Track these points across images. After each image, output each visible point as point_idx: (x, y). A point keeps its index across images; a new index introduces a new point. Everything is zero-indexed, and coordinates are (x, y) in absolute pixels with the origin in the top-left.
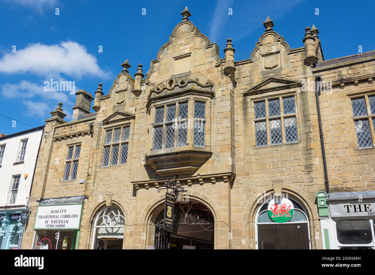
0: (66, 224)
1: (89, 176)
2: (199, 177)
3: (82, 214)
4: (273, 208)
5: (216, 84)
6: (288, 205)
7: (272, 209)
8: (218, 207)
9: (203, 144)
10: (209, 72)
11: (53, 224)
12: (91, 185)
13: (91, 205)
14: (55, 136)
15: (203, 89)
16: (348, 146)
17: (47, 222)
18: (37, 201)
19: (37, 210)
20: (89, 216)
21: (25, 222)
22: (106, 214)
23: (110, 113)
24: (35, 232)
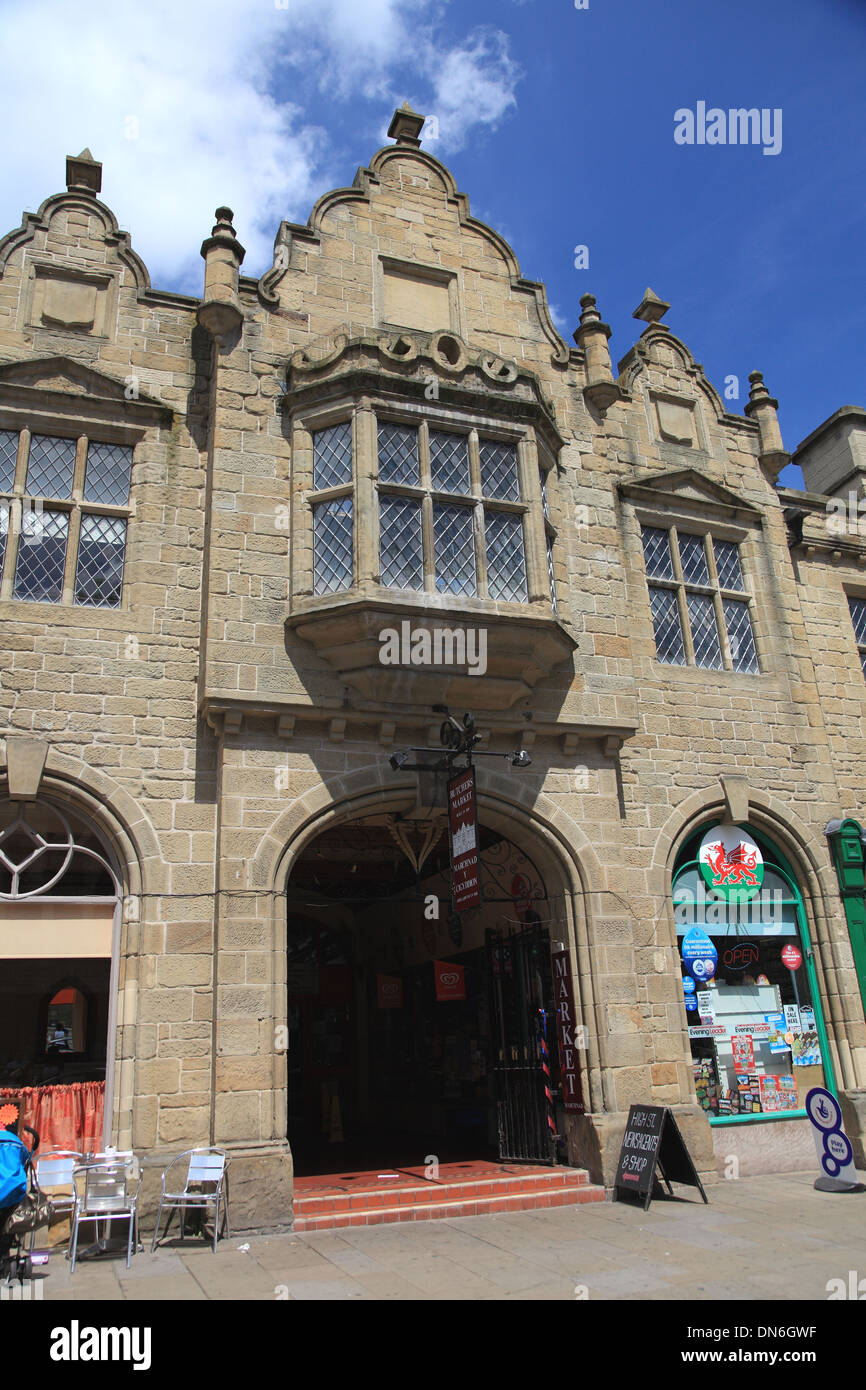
4: (715, 856)
5: (560, 420)
6: (750, 854)
7: (711, 860)
8: (586, 842)
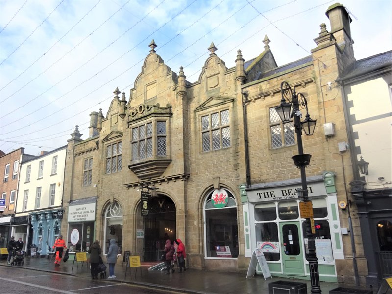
0: (87, 218)
1: (98, 181)
2: (164, 178)
3: (96, 209)
4: (215, 197)
5: (173, 106)
6: (224, 195)
9: (165, 154)
10: (169, 95)
11: (78, 218)
12: (100, 188)
13: (102, 203)
14: (75, 152)
15: (163, 111)
16: (264, 147)
17: (75, 217)
18: (68, 202)
19: (68, 209)
20: (101, 211)
21: (61, 218)
22: (112, 208)
23: (108, 132)
24: (68, 225)
